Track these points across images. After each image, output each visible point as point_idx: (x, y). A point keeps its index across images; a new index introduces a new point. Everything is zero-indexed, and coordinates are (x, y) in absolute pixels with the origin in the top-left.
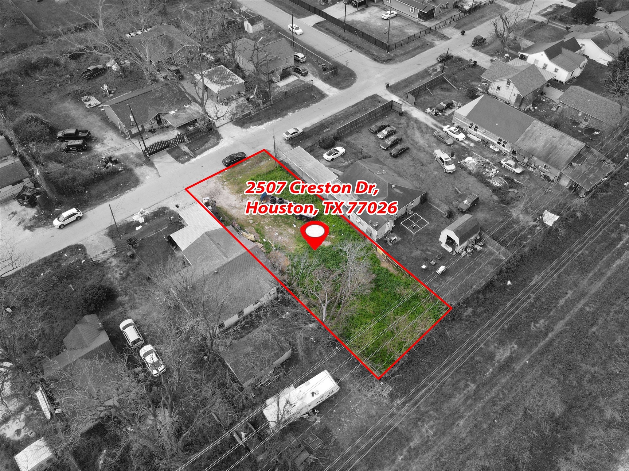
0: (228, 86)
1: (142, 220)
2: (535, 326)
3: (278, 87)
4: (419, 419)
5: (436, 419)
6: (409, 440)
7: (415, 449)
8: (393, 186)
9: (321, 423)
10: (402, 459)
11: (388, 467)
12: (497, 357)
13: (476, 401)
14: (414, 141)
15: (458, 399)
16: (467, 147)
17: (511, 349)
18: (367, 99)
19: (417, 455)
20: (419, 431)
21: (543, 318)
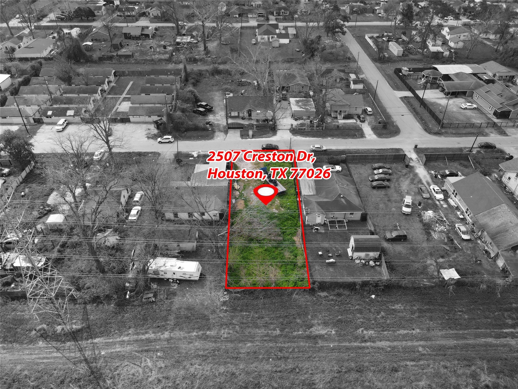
0: (303, 110)
1: (195, 155)
2: (362, 331)
3: (338, 122)
4: (226, 325)
5: (237, 332)
6: (209, 329)
7: (207, 336)
8: (342, 196)
9: (175, 289)
10: (195, 335)
11: (184, 333)
12: (312, 329)
13: (270, 341)
14: (399, 184)
15: (261, 332)
16: (440, 206)
17: (328, 331)
18: (392, 149)
19: (205, 339)
20: (220, 330)
21: (375, 331)
